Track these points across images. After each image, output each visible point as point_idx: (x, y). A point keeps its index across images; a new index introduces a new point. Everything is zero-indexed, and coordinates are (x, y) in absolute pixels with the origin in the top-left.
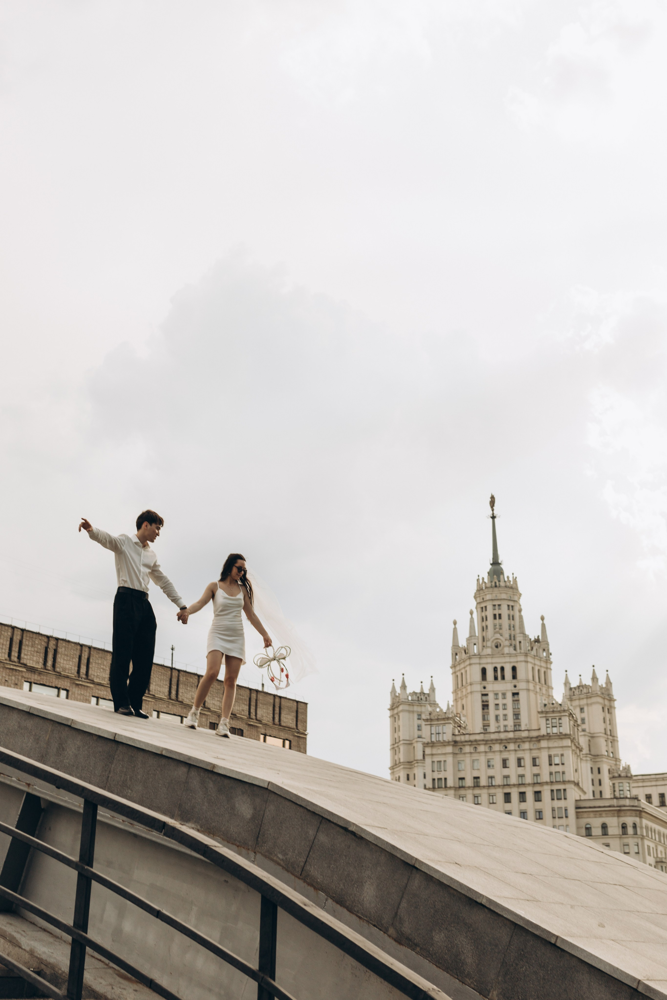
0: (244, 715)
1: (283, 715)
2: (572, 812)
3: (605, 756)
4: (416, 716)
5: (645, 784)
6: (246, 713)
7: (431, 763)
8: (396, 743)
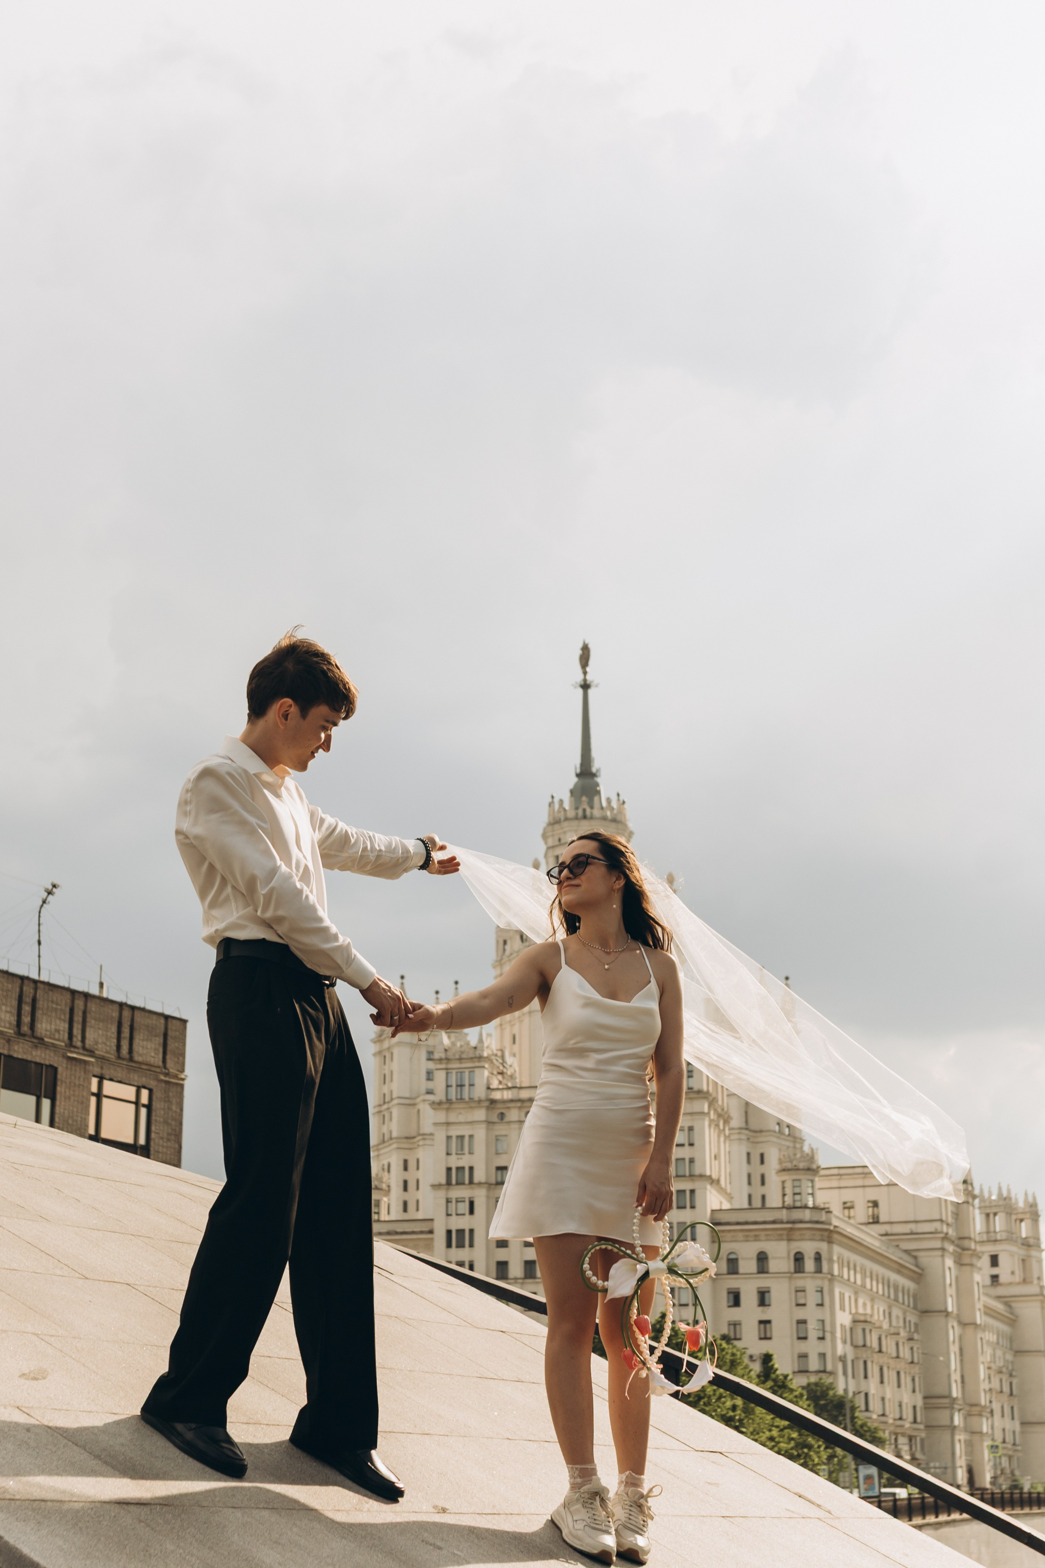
0: (59, 1040)
1: (136, 1041)
3: (775, 1132)
4: (424, 1055)
5: (843, 1183)
6: (64, 1035)
7: (444, 1139)
8: (384, 1103)
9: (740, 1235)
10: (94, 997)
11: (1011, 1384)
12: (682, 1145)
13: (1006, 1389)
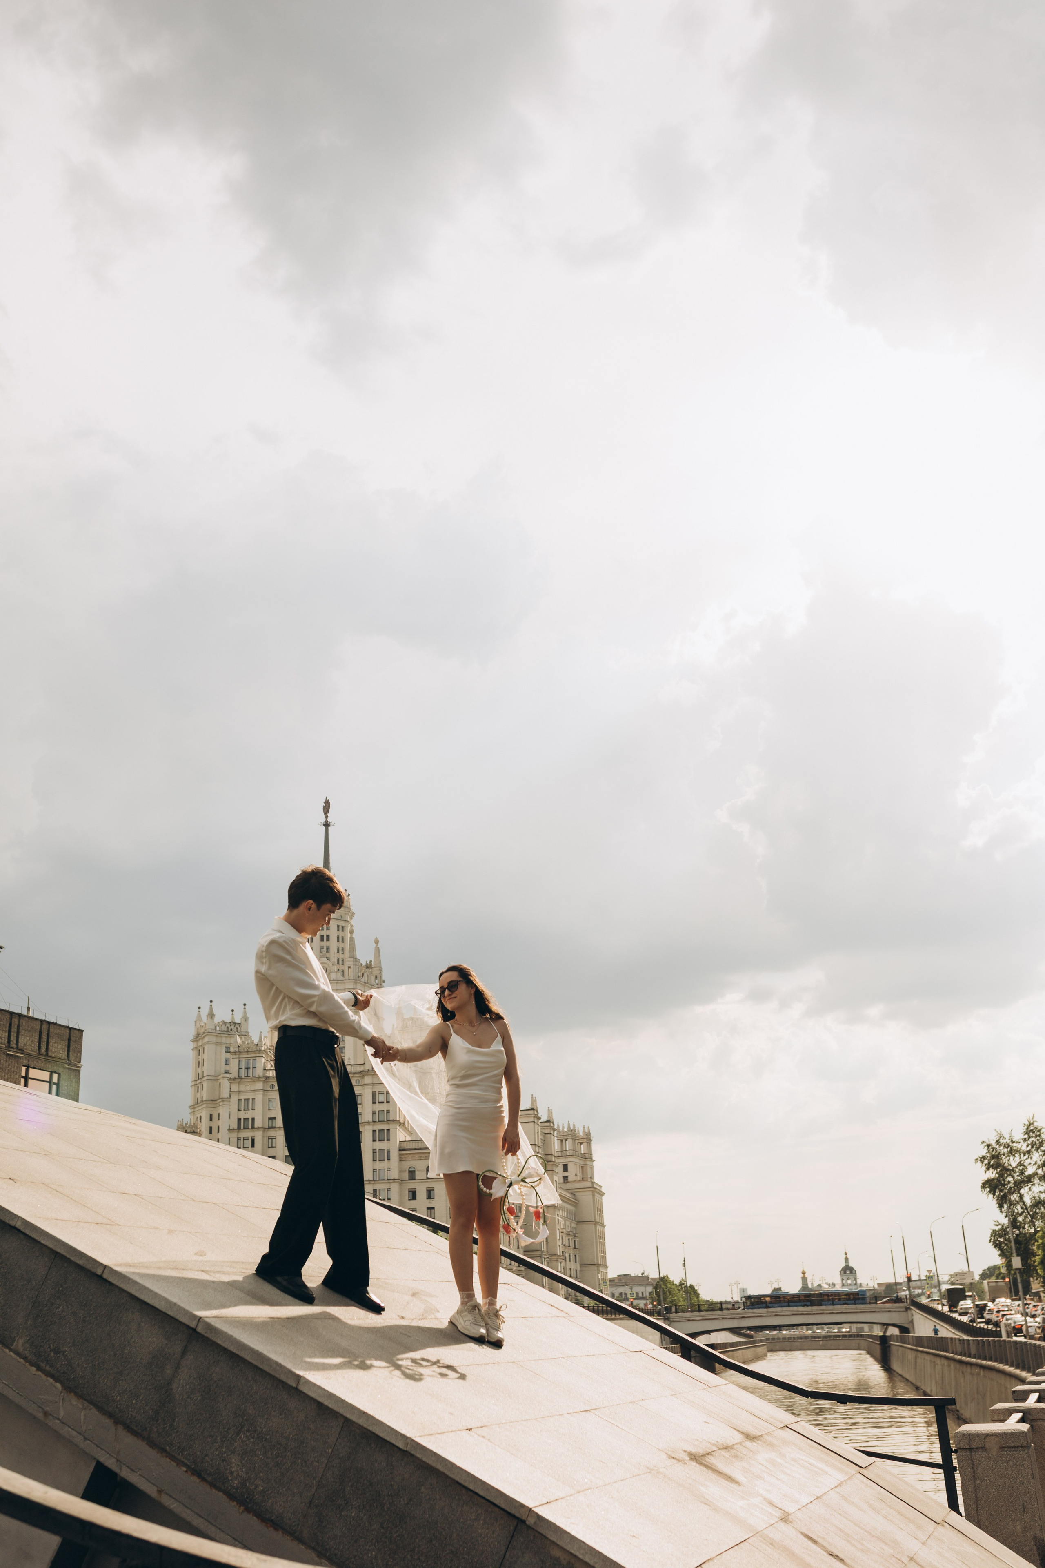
1: (51, 1043)
2: (395, 1154)
4: (224, 1050)
6: (5, 1041)
7: (237, 1101)
8: (199, 1079)
9: (417, 1156)
10: (24, 1016)
11: (575, 1241)
12: (383, 1102)
13: (572, 1245)
